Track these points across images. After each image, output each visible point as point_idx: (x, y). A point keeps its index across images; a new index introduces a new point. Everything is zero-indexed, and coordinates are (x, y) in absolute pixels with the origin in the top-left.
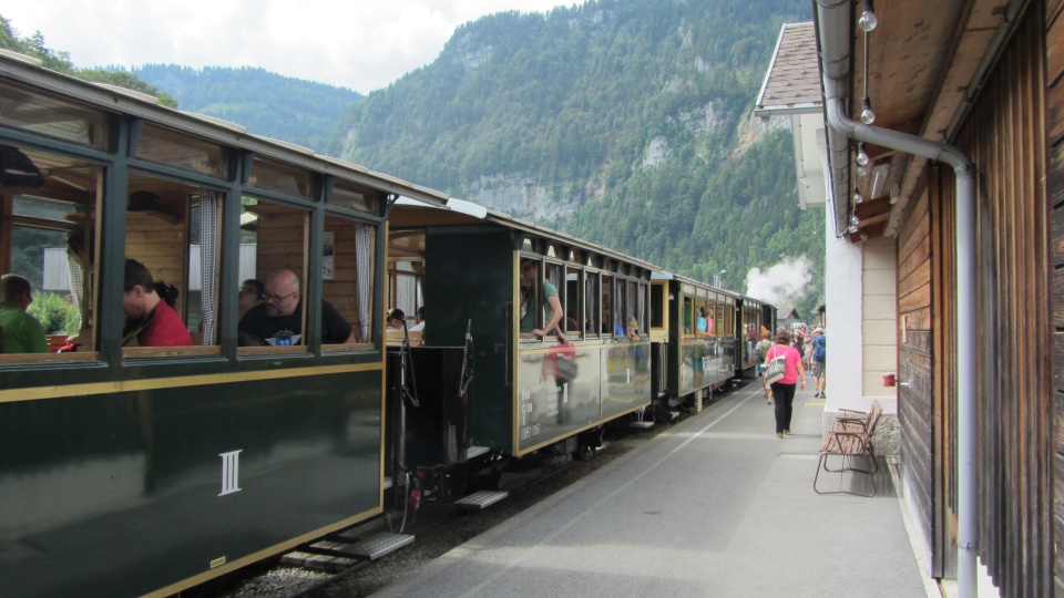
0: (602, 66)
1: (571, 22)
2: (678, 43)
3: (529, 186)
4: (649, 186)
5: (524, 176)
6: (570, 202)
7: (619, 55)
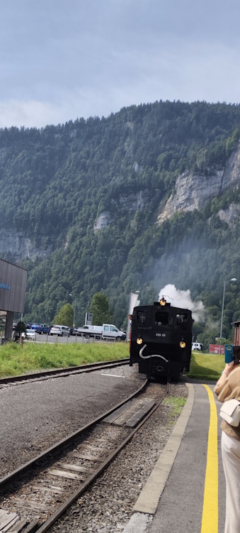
0: (73, 165)
1: (56, 136)
2: (123, 153)
3: (20, 237)
4: (96, 242)
5: (18, 231)
6: (45, 249)
7: (85, 158)
